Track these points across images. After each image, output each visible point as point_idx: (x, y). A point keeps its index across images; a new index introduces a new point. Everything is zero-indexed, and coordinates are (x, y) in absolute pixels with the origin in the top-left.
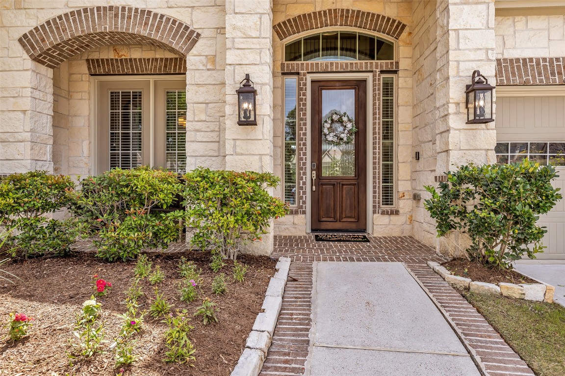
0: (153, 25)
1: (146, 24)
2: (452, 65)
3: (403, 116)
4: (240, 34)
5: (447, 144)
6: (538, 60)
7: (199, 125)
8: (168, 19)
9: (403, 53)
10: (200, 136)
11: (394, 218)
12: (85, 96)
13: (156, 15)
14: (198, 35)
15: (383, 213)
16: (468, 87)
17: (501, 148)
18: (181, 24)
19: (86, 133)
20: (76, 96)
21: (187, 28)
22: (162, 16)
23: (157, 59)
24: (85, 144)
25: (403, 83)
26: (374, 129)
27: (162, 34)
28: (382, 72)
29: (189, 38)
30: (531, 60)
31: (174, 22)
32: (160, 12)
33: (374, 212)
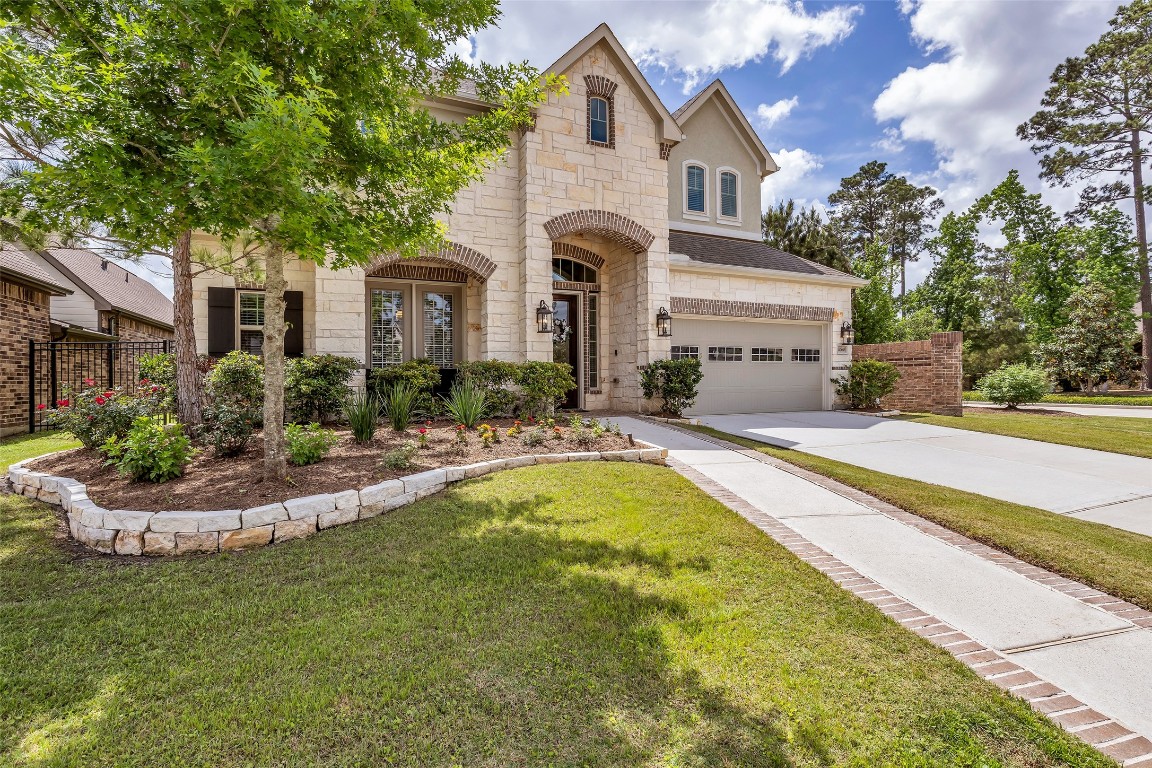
0: (463, 256)
1: (458, 254)
2: (650, 302)
3: (604, 324)
4: (535, 273)
5: (647, 347)
7: (497, 329)
8: (474, 253)
9: (603, 280)
10: (497, 338)
11: (598, 396)
13: (465, 248)
14: (496, 266)
15: (592, 393)
16: (658, 316)
17: (674, 349)
18: (483, 257)
21: (488, 260)
22: (470, 250)
23: (422, 268)
25: (604, 301)
26: (585, 332)
27: (470, 263)
28: (590, 292)
29: (489, 267)
31: (479, 255)
32: (469, 246)
33: (585, 393)
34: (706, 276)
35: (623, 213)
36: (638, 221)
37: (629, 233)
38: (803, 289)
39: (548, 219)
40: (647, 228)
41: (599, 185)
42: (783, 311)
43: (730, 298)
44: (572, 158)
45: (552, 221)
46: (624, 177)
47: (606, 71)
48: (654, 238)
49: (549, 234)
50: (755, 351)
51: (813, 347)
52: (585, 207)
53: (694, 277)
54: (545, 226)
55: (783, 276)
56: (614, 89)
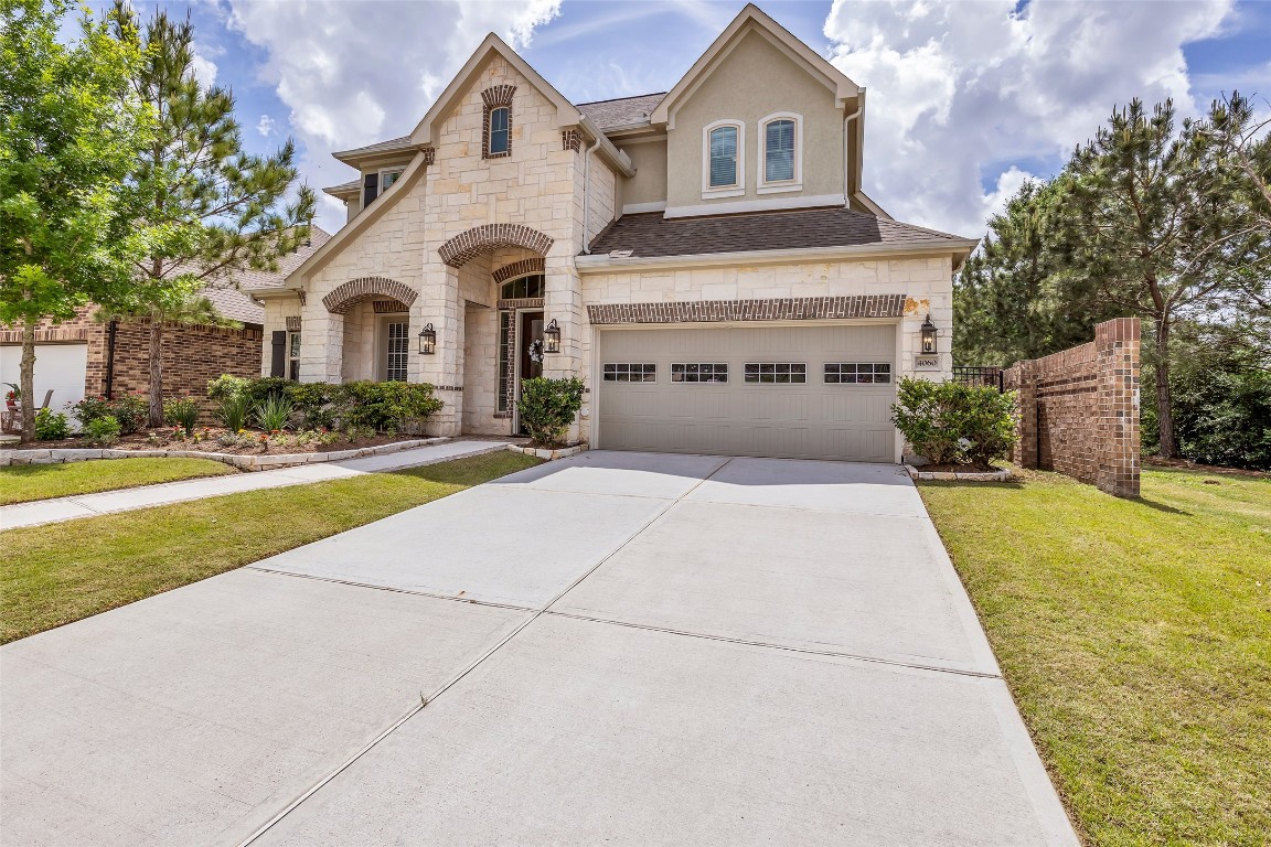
0: (392, 289)
2: (547, 314)
6: (622, 306)
8: (400, 285)
12: (371, 328)
13: (393, 282)
14: (417, 294)
18: (407, 288)
19: (370, 355)
20: (366, 328)
21: (411, 290)
22: (397, 283)
24: (371, 363)
27: (397, 295)
29: (411, 296)
30: (617, 306)
31: (404, 286)
34: (654, 274)
35: (516, 221)
36: (534, 227)
37: (523, 241)
38: (832, 271)
39: (443, 244)
40: (544, 233)
41: (493, 197)
42: (784, 308)
43: (692, 298)
44: (466, 178)
45: (446, 245)
46: (521, 182)
47: (505, 78)
48: (552, 241)
49: (443, 258)
50: (750, 368)
51: (882, 360)
52: (477, 224)
53: (636, 277)
54: (439, 251)
55: (791, 256)
56: (513, 93)
